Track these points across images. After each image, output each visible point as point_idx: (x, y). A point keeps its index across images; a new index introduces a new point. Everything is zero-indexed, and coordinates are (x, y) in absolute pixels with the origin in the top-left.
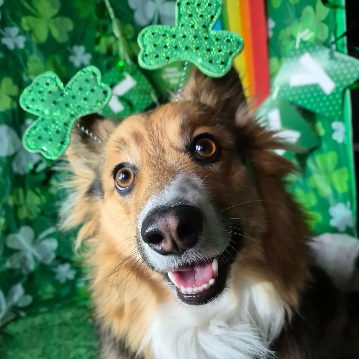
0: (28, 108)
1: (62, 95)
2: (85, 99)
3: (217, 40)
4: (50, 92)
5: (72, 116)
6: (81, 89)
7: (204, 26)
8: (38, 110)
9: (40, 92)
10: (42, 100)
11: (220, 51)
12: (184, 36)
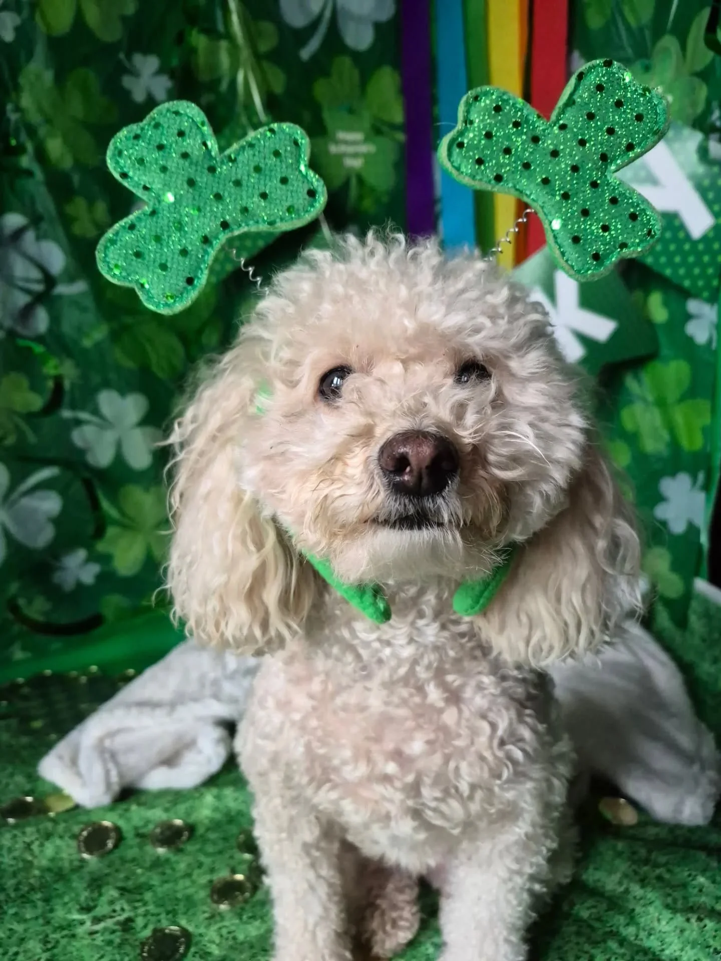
0: (124, 175)
1: (212, 170)
2: (264, 196)
3: (614, 201)
4: (185, 156)
5: (225, 225)
6: (258, 169)
7: (604, 157)
8: (146, 188)
9: (161, 147)
10: (164, 169)
11: (605, 228)
12: (555, 154)
